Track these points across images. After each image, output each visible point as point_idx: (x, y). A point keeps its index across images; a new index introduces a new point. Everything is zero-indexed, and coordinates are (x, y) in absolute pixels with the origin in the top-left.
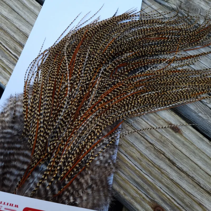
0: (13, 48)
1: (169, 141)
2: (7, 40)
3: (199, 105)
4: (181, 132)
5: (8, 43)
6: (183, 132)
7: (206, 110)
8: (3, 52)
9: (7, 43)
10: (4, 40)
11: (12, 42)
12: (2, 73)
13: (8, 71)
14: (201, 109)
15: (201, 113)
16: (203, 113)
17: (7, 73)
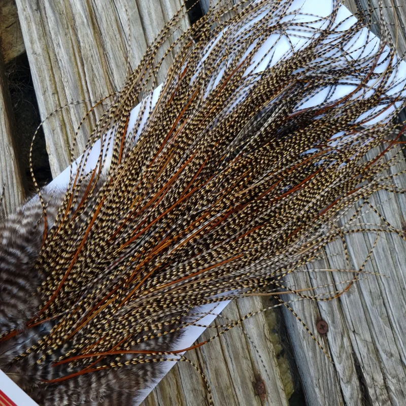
0: (98, 94)
1: (236, 399)
2: (97, 74)
3: (326, 376)
4: (266, 399)
5: (95, 80)
6: (267, 400)
7: (332, 390)
8: (78, 95)
9: (93, 80)
10: (92, 70)
11: (103, 81)
12: (55, 132)
13: (66, 132)
14: (325, 384)
15: (320, 390)
16: (323, 392)
17: (63, 136)
